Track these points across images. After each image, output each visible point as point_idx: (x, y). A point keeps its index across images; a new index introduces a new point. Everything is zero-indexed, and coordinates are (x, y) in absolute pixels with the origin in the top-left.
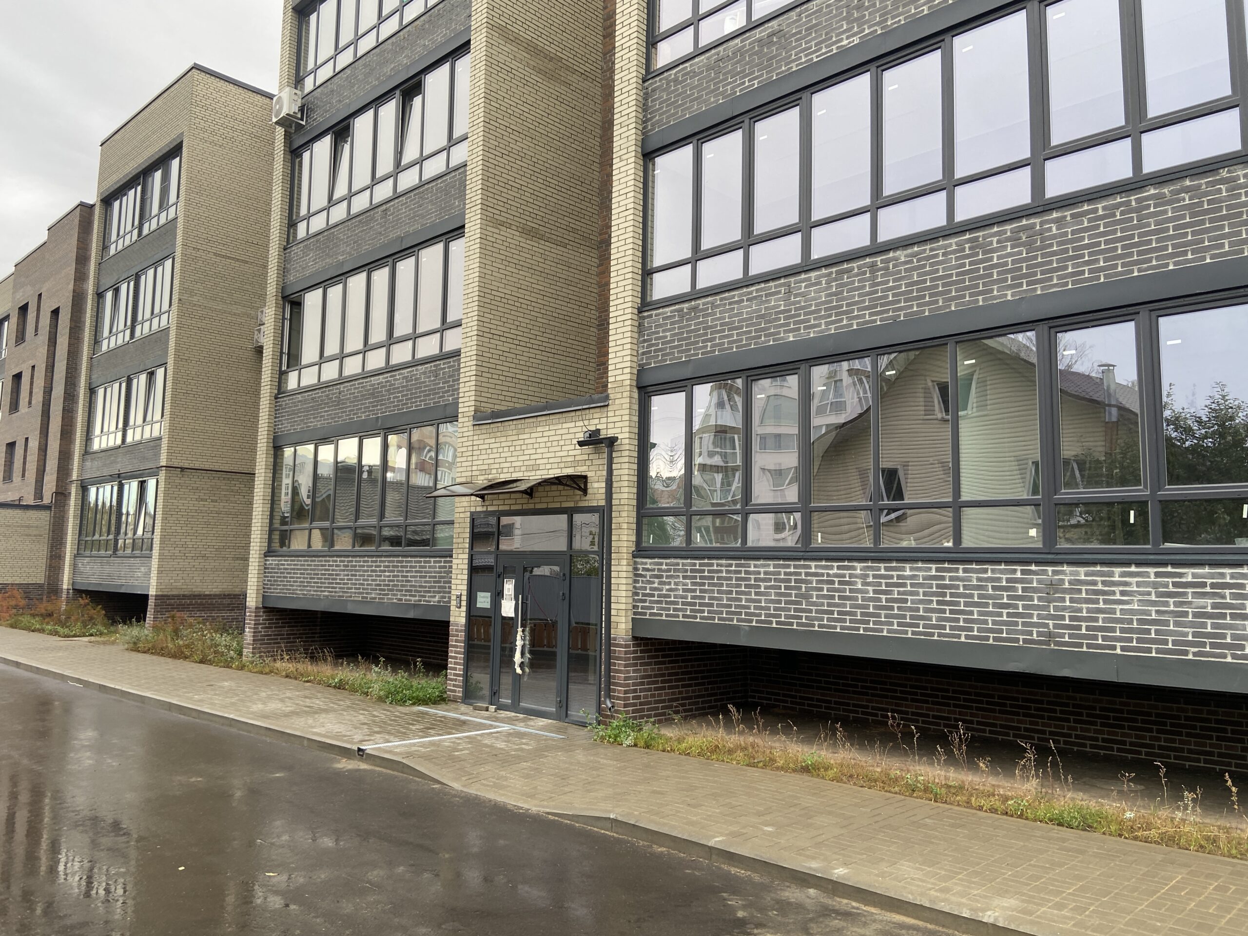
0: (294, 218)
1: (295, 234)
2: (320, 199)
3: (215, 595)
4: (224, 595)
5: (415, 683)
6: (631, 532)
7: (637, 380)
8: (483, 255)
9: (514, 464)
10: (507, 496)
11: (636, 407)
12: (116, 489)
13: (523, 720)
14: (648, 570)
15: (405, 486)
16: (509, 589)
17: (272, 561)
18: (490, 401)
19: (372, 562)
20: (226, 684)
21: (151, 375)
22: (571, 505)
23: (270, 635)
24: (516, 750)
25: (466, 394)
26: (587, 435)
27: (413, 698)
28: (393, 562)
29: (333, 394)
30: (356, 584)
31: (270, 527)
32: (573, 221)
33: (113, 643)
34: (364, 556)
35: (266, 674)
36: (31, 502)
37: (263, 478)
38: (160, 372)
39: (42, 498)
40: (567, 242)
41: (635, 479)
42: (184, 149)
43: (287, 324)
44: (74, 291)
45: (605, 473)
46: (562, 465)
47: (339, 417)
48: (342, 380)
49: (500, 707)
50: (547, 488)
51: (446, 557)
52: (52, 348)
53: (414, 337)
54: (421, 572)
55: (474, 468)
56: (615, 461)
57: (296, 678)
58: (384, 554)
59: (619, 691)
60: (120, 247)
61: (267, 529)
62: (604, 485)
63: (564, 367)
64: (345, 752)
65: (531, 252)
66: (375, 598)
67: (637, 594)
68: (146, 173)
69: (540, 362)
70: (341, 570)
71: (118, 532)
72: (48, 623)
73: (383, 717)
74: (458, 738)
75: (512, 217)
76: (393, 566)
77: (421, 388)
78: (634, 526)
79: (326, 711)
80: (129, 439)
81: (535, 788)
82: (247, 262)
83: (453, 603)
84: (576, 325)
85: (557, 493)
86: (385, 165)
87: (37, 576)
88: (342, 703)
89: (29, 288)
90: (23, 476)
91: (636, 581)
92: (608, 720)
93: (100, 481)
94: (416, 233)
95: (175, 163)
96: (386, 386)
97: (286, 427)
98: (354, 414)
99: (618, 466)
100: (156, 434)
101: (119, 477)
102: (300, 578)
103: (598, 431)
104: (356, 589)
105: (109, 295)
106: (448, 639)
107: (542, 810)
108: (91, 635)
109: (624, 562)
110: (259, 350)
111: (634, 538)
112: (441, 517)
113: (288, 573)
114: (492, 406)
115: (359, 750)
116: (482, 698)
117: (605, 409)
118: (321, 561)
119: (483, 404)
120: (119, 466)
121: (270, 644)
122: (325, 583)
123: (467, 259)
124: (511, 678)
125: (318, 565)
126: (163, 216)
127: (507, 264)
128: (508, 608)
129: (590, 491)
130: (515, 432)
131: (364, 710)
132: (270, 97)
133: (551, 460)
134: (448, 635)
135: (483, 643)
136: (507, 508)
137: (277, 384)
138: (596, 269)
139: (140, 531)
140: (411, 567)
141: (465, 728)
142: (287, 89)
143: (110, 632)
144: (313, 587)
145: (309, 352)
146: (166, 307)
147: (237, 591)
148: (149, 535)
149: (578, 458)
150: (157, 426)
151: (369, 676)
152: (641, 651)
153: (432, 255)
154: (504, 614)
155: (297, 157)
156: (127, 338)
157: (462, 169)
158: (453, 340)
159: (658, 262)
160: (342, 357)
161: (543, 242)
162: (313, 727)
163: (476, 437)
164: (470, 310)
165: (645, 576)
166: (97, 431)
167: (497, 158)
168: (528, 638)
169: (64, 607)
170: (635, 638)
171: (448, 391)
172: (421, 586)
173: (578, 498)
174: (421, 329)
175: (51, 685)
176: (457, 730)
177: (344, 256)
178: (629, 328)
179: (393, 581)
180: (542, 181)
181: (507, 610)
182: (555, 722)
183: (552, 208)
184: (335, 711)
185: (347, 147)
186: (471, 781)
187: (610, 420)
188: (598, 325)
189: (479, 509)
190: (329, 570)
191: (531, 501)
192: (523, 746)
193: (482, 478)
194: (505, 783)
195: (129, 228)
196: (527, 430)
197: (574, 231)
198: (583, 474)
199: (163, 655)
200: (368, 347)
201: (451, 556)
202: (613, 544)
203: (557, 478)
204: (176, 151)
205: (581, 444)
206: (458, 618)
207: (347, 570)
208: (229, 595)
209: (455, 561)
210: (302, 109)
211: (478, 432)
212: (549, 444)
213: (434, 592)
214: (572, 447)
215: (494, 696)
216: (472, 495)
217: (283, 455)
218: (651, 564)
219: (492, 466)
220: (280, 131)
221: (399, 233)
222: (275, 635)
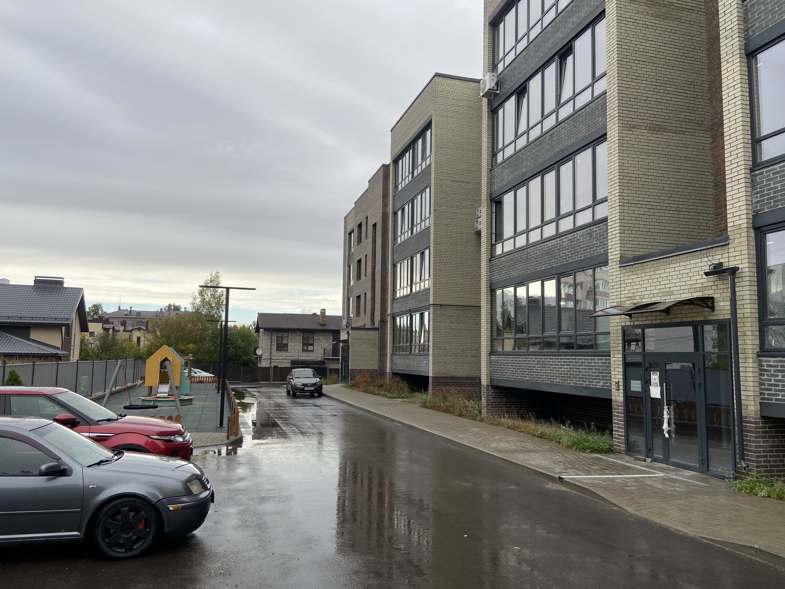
0: (495, 151)
1: (496, 160)
2: (510, 136)
3: (463, 377)
4: (468, 378)
5: (590, 438)
6: (755, 338)
7: (753, 223)
8: (621, 151)
9: (653, 292)
10: (649, 314)
11: (753, 243)
12: (409, 318)
13: (672, 470)
14: (771, 366)
15: (574, 310)
16: (655, 379)
17: (493, 358)
18: (631, 249)
19: (555, 359)
20: (475, 429)
21: (423, 254)
22: (702, 319)
23: (496, 402)
24: (671, 491)
25: (613, 247)
26: (712, 267)
27: (591, 448)
28: (569, 359)
29: (524, 255)
30: (546, 373)
31: (491, 337)
32: (689, 114)
33: (413, 402)
34: (550, 355)
35: (496, 425)
36: (370, 327)
37: (485, 309)
38: (427, 252)
39: (374, 324)
40: (685, 130)
41: (756, 297)
42: (433, 124)
43: (494, 215)
44: (383, 213)
45: (729, 294)
46: (692, 290)
47: (528, 269)
48: (529, 246)
49: (655, 460)
50: (681, 308)
51: (606, 356)
52: (374, 245)
53: (574, 213)
54: (589, 366)
55: (623, 296)
56: (737, 285)
57: (514, 429)
58: (563, 354)
59: (752, 456)
60: (403, 185)
61: (490, 339)
62: (729, 303)
63: (687, 220)
64: (551, 478)
65: (657, 142)
66: (559, 382)
67: (764, 384)
68: (414, 142)
69: (668, 218)
70: (535, 364)
71: (411, 342)
72: (382, 391)
73: (572, 458)
74: (627, 478)
75: (641, 121)
76: (570, 362)
77: (581, 245)
78: (757, 333)
79: (535, 451)
80: (414, 290)
81: (690, 519)
82: (468, 183)
83: (614, 387)
84: (696, 188)
85: (689, 311)
86: (550, 105)
87: (375, 366)
88: (544, 447)
89: (362, 214)
90: (365, 313)
91: (761, 375)
92: (743, 476)
93: (401, 314)
94: (572, 145)
95: (429, 132)
96: (557, 247)
97: (497, 277)
98: (537, 266)
99: (741, 289)
100: (427, 286)
101: (410, 312)
102: (511, 368)
103: (721, 264)
104: (546, 376)
105: (400, 213)
106: (612, 411)
107: (697, 534)
108: (402, 398)
109: (750, 360)
110: (479, 233)
111: (758, 342)
112: (600, 329)
113: (504, 365)
114: (633, 253)
115: (560, 478)
116: (639, 452)
117: (727, 247)
118: (523, 358)
119: (626, 252)
120: (409, 305)
121: (496, 407)
122: (526, 372)
123: (610, 155)
124: (661, 441)
125: (521, 361)
126: (424, 164)
127: (639, 153)
128: (655, 392)
129: (717, 308)
130: (652, 270)
131: (558, 452)
132: (478, 81)
133: (682, 288)
134: (611, 408)
135: (636, 415)
136: (649, 322)
137: (490, 252)
138: (710, 146)
139: (422, 341)
140: (582, 362)
141: (631, 471)
142: (488, 74)
143: (411, 396)
144: (520, 374)
145: (508, 230)
146: (428, 215)
147: (474, 375)
148: (426, 343)
149: (704, 285)
150: (427, 282)
151: (559, 431)
152: (769, 428)
153: (585, 158)
154: (652, 396)
155: (495, 114)
156: (410, 235)
157: (603, 96)
158: (601, 211)
159: (765, 131)
160: (528, 231)
161: (666, 134)
162: (528, 460)
163: (622, 275)
164: (613, 189)
165: (770, 371)
166: (398, 287)
167: (628, 83)
168: (672, 413)
169: (388, 382)
170: (763, 417)
171: (600, 246)
172: (589, 375)
173: (707, 313)
174: (578, 207)
175: (387, 424)
176: (625, 472)
177: (526, 168)
178: (744, 185)
179: (570, 371)
180: (663, 91)
181: (655, 393)
182: (699, 474)
183: (671, 109)
184: (540, 451)
185: (525, 100)
186: (640, 508)
187: (730, 255)
188: (714, 186)
189: (628, 324)
190: (528, 364)
191: (668, 317)
192: (676, 489)
193: (629, 302)
194: (666, 512)
195: (407, 174)
196: (661, 268)
197: (690, 121)
198: (710, 296)
199: (439, 411)
200: (544, 223)
201: (610, 356)
202: (740, 347)
203: (689, 300)
204: (428, 126)
205: (707, 274)
206: (618, 397)
207: (540, 364)
208: (470, 377)
209: (612, 359)
210: (497, 84)
211: (624, 271)
212: (680, 276)
213: (599, 379)
214: (700, 277)
215: (649, 452)
216: (623, 314)
217: (496, 294)
218: (774, 361)
219: (636, 294)
220: (485, 100)
221: (560, 147)
222: (499, 402)
